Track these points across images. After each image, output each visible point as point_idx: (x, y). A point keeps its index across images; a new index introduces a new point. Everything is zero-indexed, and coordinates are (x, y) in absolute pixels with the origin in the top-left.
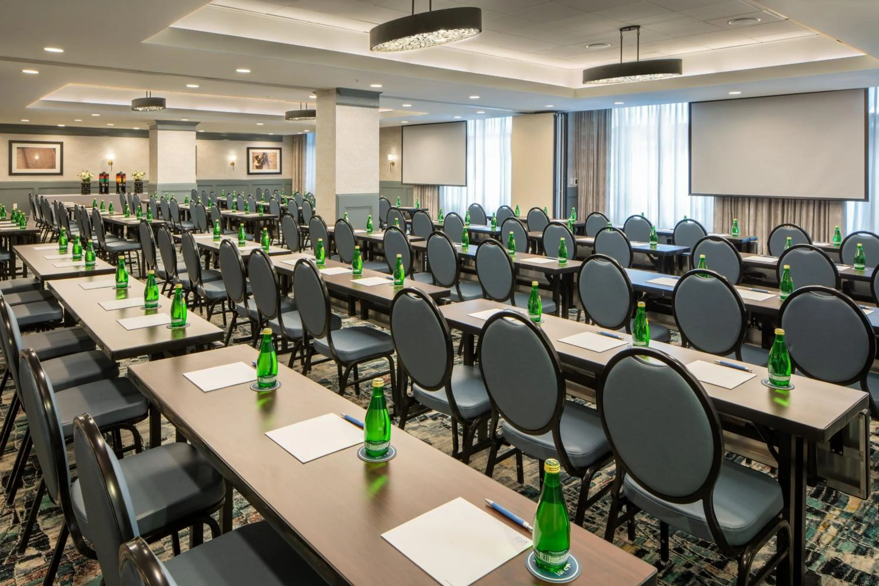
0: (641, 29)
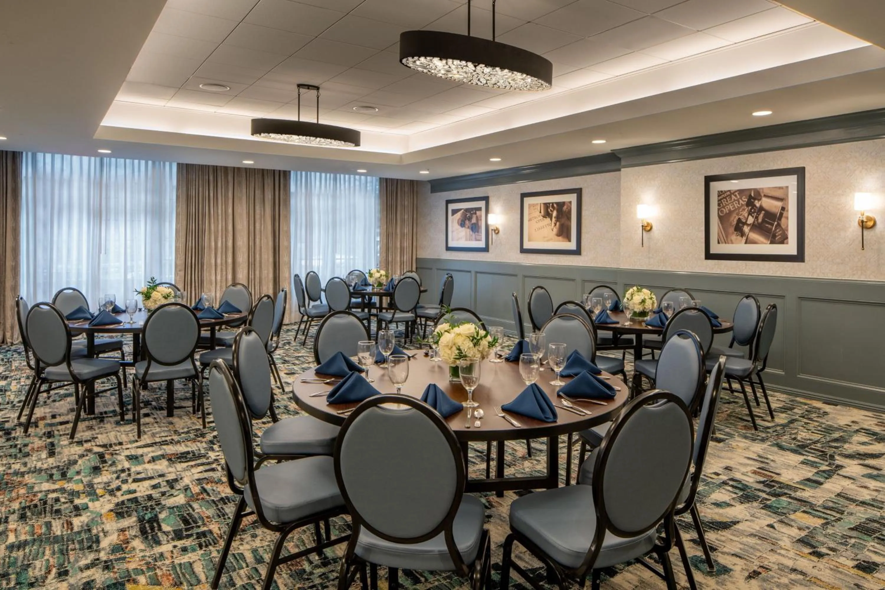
0: (320, 91)
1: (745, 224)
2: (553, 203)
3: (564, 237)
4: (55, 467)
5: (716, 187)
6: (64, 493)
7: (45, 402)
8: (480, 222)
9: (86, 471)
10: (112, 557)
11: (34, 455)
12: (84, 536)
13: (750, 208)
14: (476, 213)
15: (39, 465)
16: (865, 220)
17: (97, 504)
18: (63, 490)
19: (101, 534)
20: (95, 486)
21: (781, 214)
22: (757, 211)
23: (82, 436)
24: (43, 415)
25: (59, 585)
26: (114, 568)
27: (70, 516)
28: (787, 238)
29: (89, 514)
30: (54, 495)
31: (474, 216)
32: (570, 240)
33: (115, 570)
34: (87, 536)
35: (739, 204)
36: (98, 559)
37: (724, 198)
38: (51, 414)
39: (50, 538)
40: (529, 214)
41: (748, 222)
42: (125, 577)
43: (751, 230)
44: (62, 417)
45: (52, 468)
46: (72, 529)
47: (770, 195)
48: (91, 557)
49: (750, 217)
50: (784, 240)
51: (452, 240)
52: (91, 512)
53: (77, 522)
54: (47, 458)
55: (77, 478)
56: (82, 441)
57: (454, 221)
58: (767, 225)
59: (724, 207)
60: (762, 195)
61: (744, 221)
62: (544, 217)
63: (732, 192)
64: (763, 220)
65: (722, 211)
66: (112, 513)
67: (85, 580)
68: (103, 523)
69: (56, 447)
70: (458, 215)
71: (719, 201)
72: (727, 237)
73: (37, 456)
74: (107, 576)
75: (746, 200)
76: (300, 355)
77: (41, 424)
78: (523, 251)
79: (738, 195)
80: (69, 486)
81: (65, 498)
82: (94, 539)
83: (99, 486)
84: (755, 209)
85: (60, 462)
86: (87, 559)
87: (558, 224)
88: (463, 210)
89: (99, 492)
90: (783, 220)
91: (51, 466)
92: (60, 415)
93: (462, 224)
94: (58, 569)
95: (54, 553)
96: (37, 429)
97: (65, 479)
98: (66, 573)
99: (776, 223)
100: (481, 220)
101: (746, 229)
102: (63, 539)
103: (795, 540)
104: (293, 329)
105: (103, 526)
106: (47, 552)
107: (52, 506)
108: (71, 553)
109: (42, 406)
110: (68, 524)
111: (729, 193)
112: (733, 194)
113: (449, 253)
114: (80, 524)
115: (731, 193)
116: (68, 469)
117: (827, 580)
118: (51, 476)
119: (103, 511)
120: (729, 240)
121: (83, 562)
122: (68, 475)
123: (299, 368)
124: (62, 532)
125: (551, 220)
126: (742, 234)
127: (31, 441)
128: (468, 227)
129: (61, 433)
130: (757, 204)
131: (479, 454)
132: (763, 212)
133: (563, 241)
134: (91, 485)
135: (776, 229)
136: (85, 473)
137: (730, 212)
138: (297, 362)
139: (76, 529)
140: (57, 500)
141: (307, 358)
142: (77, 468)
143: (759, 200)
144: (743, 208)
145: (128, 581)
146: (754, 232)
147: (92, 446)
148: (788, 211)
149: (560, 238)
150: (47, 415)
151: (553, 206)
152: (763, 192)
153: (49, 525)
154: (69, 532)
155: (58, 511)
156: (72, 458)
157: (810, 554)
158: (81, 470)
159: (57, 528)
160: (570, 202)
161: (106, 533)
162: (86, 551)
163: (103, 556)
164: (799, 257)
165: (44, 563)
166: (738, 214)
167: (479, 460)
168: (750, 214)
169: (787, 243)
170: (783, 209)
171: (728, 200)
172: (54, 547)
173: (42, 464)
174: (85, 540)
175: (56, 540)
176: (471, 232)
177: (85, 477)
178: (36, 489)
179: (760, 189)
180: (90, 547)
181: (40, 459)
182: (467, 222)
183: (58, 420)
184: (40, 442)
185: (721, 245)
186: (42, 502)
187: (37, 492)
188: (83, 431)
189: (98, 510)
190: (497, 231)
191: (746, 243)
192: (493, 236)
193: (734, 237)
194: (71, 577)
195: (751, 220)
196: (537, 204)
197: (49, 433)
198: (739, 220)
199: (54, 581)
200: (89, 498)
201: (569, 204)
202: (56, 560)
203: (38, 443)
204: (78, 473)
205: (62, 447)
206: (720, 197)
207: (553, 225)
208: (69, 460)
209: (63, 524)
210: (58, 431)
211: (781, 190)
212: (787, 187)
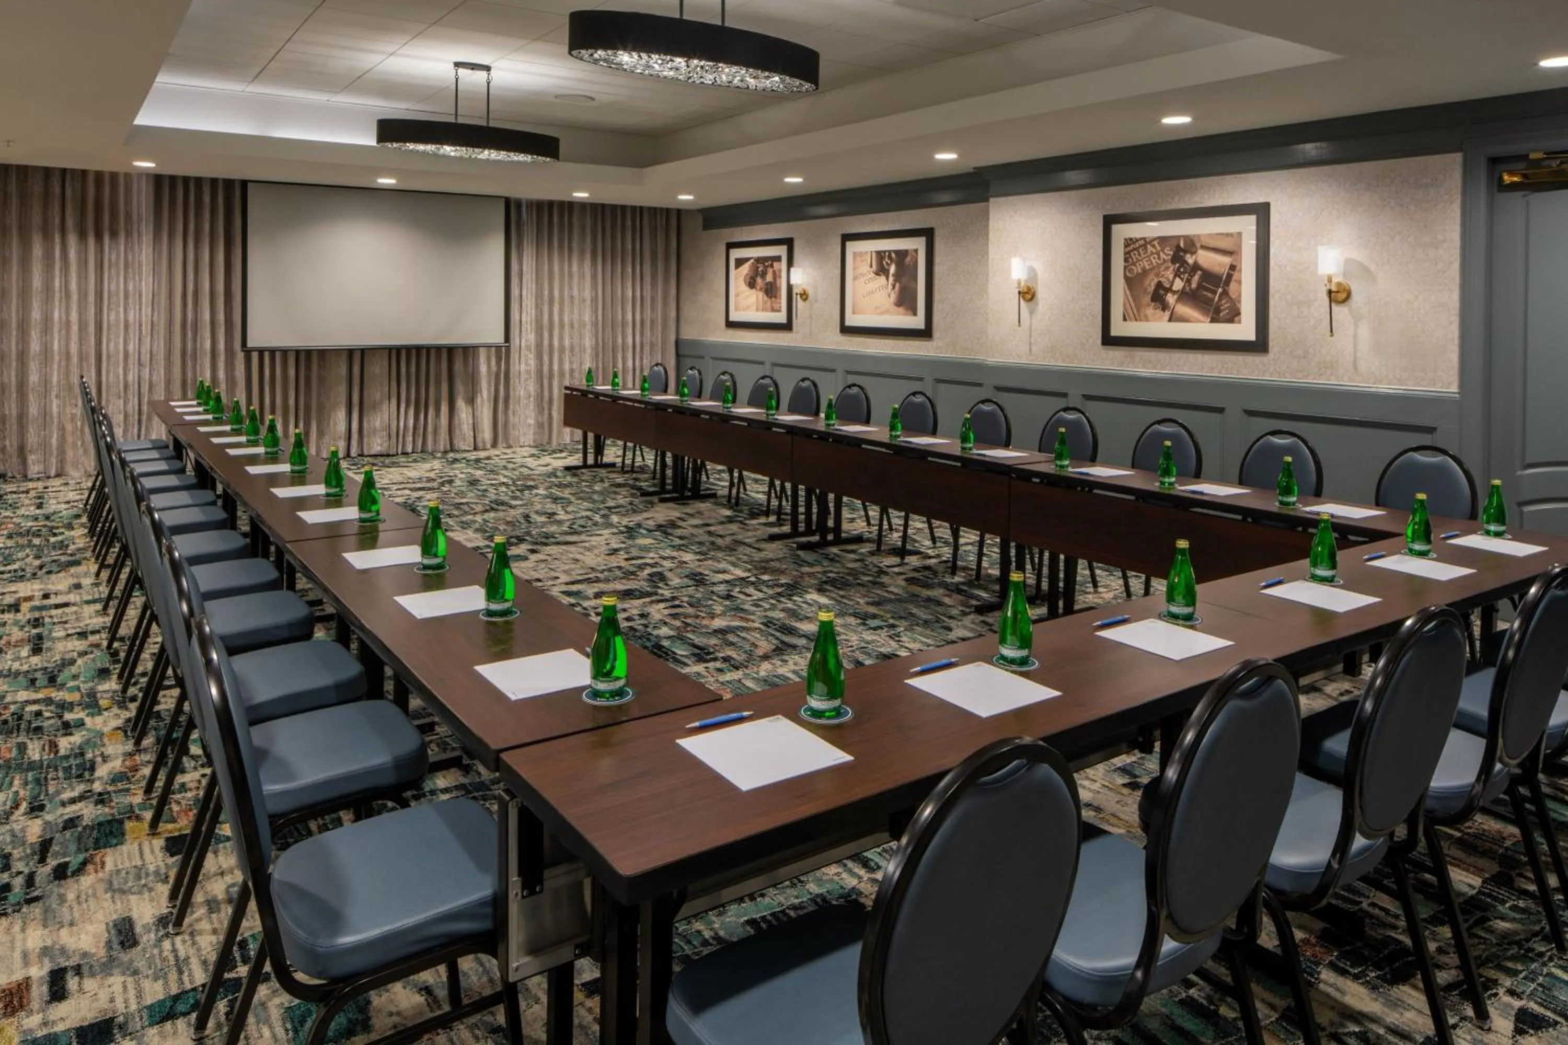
1: (1169, 290)
2: (890, 252)
3: (907, 309)
4: (41, 669)
5: (1122, 232)
6: (50, 705)
7: (35, 574)
8: (778, 279)
9: (87, 675)
10: (110, 788)
11: (9, 653)
12: (73, 762)
13: (1177, 265)
14: (772, 266)
15: (16, 666)
16: (1334, 289)
17: (99, 720)
18: (48, 701)
19: (99, 759)
20: (99, 695)
21: (1230, 277)
22: (1189, 271)
23: (87, 625)
24: (29, 594)
25: (30, 823)
26: (111, 801)
27: (56, 736)
28: (1239, 314)
29: (84, 733)
30: (35, 708)
31: (770, 271)
32: (915, 314)
33: (113, 804)
34: (78, 762)
35: (1159, 258)
36: (90, 791)
37: (1135, 249)
38: (41, 593)
39: (22, 764)
40: (854, 269)
41: (1174, 288)
42: (125, 813)
43: (1179, 300)
44: (59, 597)
45: (36, 670)
46: (57, 752)
47: (1211, 246)
48: (80, 788)
49: (1177, 279)
50: (1233, 316)
51: (736, 309)
52: (88, 730)
53: (65, 744)
54: (29, 657)
55: (71, 684)
56: (86, 633)
57: (739, 276)
58: (1205, 293)
59: (1134, 264)
60: (1198, 245)
61: (1168, 286)
62: (877, 274)
63: (1148, 240)
64: (1200, 285)
65: (1131, 271)
66: (119, 732)
67: (66, 817)
68: (104, 745)
69: (45, 641)
70: (745, 269)
71: (1125, 254)
72: (1138, 311)
73: (14, 653)
74: (100, 812)
75: (1171, 253)
76: (464, 500)
77: (25, 607)
78: (846, 330)
79: (1157, 245)
80: (58, 695)
81: (52, 712)
82: (88, 765)
83: (105, 696)
84: (1185, 268)
85: (49, 662)
86: (73, 790)
87: (897, 285)
88: (752, 261)
89: (103, 703)
90: (1233, 286)
91: (34, 667)
92: (56, 594)
93: (752, 284)
94: (30, 803)
95: (26, 783)
96: (18, 614)
97: (55, 686)
98: (42, 808)
99: (1220, 290)
100: (780, 277)
101: (1171, 299)
102: (42, 765)
103: (1113, 768)
104: (464, 458)
105: (102, 749)
106: (16, 782)
107: (30, 722)
108: (51, 782)
109: (29, 580)
110: (50, 746)
111: (1142, 242)
112: (1150, 242)
113: (731, 332)
114: (69, 747)
115: (1146, 243)
116: (59, 671)
117: (1127, 818)
118: (33, 681)
119: (106, 730)
120: (1142, 316)
121: (66, 795)
122: (59, 679)
123: (456, 522)
124: (41, 756)
125: (887, 279)
126: (1165, 307)
127: (7, 632)
128: (761, 289)
129: (55, 620)
130: (1190, 260)
131: (697, 651)
132: (1199, 272)
133: (905, 315)
134: (92, 694)
135: (1220, 299)
136: (86, 677)
137: (1145, 272)
138: (456, 512)
139: (62, 752)
140: (39, 714)
141: (474, 506)
142: (74, 669)
143: (1193, 253)
144: (1166, 265)
145: (129, 818)
146: (1184, 304)
147: (101, 639)
148: (1240, 270)
149: (901, 309)
150: (36, 594)
151: (890, 257)
152: (1200, 241)
153: (22, 748)
154: (52, 756)
155: (38, 729)
156: (67, 657)
157: (1124, 785)
158: (80, 673)
159: (35, 751)
160: (916, 251)
161: (105, 759)
162: (74, 780)
163: (97, 787)
164: (1259, 345)
165: (11, 796)
166: (1157, 275)
167: (694, 659)
168: (1177, 274)
169: (1240, 322)
170: (1233, 267)
171: (1142, 252)
172: (26, 776)
173: (22, 665)
174: (74, 767)
175: (32, 766)
176: (766, 298)
177: (84, 682)
178: (9, 699)
179: (1195, 236)
180: (80, 776)
181: (19, 658)
182: (759, 280)
183: (53, 600)
184: (20, 634)
185: (1128, 322)
186: (15, 716)
187: (9, 703)
188: (90, 618)
189: (98, 727)
190: (804, 296)
191: (1170, 320)
192: (799, 305)
193: (1150, 311)
194: (48, 813)
195: (1178, 285)
196: (867, 253)
197: (36, 620)
198: (1159, 285)
199: (22, 818)
200: (87, 711)
201: (914, 254)
202: (28, 793)
203: (17, 634)
204: (75, 677)
205: (54, 640)
206: (1129, 249)
207: (890, 287)
208: (62, 659)
209: (44, 745)
210: (51, 617)
211: (1230, 239)
212: (1240, 234)
